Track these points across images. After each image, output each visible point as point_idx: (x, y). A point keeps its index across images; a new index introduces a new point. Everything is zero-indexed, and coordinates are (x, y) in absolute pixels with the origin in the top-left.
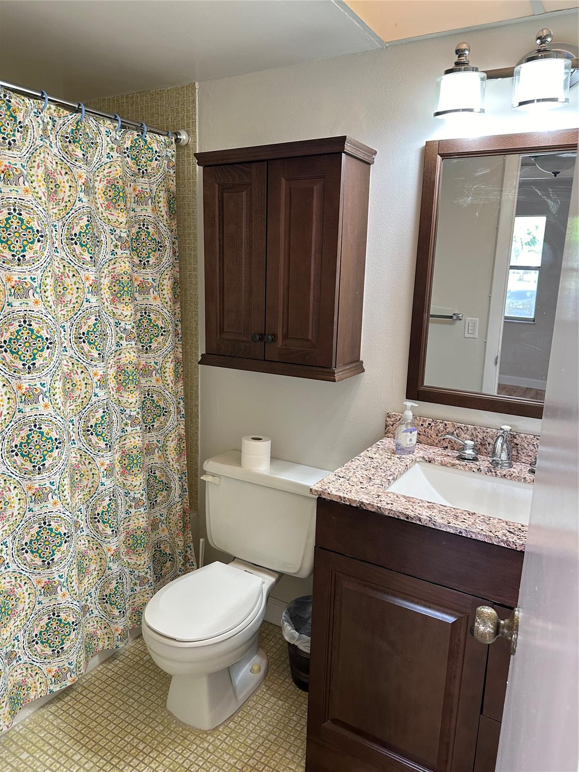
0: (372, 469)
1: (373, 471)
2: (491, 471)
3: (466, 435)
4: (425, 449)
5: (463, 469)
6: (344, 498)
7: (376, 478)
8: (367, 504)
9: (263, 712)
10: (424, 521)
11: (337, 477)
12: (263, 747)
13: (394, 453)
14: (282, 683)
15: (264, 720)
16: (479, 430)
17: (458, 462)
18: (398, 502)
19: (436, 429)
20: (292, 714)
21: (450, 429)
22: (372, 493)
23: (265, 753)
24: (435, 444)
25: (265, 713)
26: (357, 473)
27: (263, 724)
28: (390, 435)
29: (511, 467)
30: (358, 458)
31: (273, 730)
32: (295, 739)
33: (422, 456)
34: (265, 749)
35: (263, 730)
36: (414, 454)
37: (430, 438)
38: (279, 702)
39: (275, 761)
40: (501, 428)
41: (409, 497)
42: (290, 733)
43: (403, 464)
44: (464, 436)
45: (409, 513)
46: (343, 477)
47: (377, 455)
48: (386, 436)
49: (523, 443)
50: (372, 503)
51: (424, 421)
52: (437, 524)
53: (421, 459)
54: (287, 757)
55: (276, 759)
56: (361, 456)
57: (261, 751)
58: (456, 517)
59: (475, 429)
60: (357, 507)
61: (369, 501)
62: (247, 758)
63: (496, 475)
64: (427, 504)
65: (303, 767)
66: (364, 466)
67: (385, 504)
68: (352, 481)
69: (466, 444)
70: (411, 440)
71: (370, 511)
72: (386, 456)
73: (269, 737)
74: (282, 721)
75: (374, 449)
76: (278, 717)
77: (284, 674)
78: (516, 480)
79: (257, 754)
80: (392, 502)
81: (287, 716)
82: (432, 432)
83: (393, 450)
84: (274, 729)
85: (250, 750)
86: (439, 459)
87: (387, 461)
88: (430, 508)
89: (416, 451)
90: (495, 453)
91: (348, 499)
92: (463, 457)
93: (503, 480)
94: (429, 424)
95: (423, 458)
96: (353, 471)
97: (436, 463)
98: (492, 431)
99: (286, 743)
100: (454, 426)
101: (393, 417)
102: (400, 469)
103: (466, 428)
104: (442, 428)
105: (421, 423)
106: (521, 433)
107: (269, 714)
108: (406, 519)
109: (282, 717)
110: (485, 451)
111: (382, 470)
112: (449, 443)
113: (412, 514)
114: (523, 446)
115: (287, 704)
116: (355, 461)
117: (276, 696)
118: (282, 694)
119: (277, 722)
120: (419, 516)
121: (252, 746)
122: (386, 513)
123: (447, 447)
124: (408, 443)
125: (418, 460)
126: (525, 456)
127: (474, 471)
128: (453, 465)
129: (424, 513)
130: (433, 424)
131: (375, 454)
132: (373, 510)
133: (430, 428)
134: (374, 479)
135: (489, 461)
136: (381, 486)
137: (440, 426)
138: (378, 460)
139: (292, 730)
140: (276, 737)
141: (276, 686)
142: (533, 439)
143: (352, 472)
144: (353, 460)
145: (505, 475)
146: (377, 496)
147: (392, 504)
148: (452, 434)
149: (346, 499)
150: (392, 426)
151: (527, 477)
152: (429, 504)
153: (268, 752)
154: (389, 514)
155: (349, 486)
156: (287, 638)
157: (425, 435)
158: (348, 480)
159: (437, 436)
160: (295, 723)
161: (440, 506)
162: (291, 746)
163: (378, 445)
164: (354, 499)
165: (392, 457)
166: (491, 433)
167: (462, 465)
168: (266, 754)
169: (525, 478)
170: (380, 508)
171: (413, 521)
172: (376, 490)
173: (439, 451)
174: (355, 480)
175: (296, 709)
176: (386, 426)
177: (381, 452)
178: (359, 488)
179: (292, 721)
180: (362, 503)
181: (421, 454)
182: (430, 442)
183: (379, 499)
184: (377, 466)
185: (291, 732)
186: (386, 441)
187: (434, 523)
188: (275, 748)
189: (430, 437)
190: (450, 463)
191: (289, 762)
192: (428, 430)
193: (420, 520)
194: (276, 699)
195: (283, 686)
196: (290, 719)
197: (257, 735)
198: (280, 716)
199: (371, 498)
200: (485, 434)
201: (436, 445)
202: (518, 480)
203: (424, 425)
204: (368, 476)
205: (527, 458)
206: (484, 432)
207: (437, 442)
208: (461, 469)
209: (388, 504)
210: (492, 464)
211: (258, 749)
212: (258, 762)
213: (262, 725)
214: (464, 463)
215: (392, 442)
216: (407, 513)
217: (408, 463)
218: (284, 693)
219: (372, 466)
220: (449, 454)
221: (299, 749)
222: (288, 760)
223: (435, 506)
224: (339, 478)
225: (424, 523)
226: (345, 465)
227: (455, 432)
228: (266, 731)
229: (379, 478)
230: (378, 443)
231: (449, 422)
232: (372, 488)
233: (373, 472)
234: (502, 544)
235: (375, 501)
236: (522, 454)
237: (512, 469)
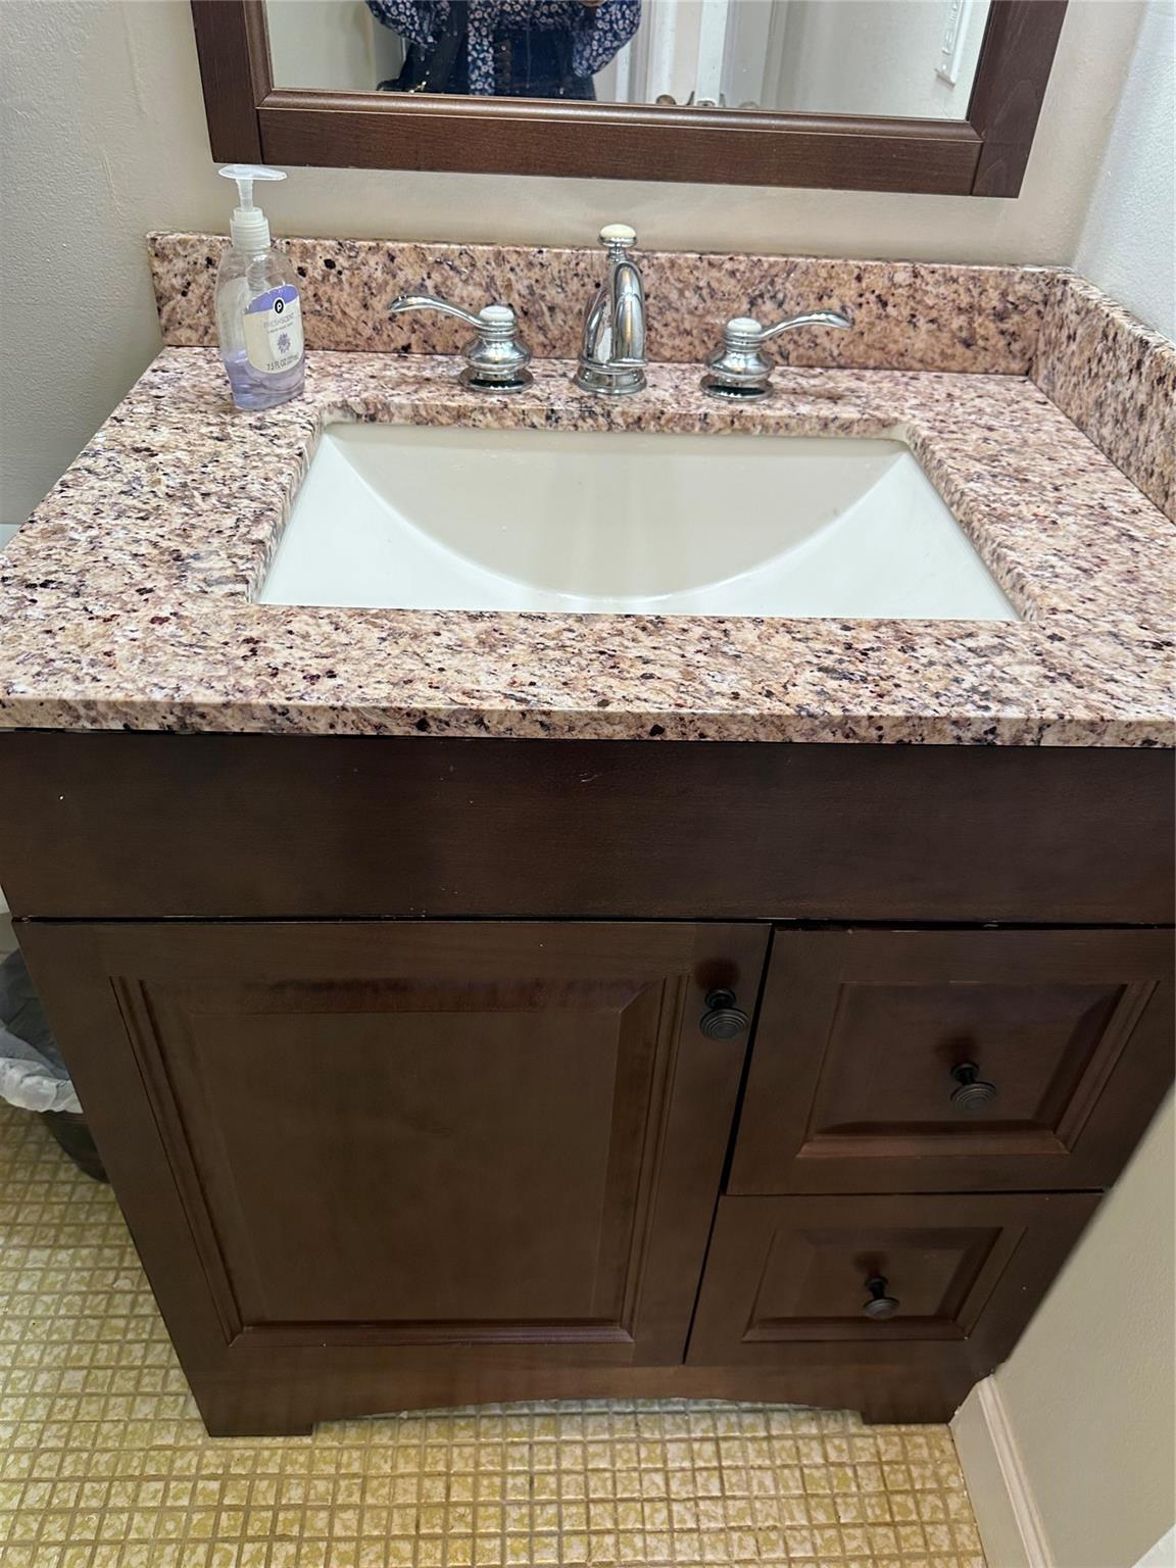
0: (165, 504)
1: (176, 514)
2: (592, 414)
3: (470, 288)
4: (336, 370)
5: (495, 425)
6: (89, 705)
7: (203, 548)
8: (215, 707)
9: (17, 1312)
10: (500, 723)
11: (13, 591)
12: (55, 1427)
13: (230, 409)
14: (48, 1193)
15: (29, 1336)
16: (513, 258)
17: (470, 400)
18: (355, 653)
19: (356, 281)
20: (111, 1275)
21: (410, 274)
22: (217, 636)
23: (66, 1444)
24: (361, 342)
25: (26, 1313)
26: (106, 542)
27: (32, 1353)
28: (183, 334)
29: (644, 385)
30: (88, 462)
31: (69, 1353)
32: (146, 1349)
33: (338, 399)
34: (65, 1430)
35: (38, 1370)
36: (307, 396)
37: (340, 324)
38: (59, 1258)
39: (106, 1450)
40: (602, 239)
41: (384, 614)
42: (125, 1336)
43: (284, 451)
44: (465, 294)
45: (423, 699)
46: (44, 585)
47: (164, 435)
48: (169, 340)
49: (665, 289)
50: (238, 698)
51: (307, 253)
52: (555, 720)
53: (338, 415)
54: (140, 1416)
55: (110, 1444)
56: (96, 454)
57: (51, 1444)
58: (612, 662)
59: (500, 258)
60: (167, 733)
61: (219, 686)
62: (15, 1493)
63: (611, 425)
64: (470, 631)
65: (196, 1420)
66: (130, 501)
67: (302, 685)
68: (99, 594)
69: (486, 322)
70: (284, 341)
71: (242, 734)
72: (204, 430)
73: (64, 1385)
74: (87, 1312)
75: (141, 409)
76: (69, 1306)
77: (45, 1162)
78: (678, 429)
79: (43, 1459)
80: (327, 663)
81: (99, 1287)
82: (345, 297)
83: (221, 397)
84: (69, 1350)
85: (17, 1461)
86: (404, 401)
87: (217, 454)
88: (492, 648)
89: (309, 384)
90: (623, 340)
91: (112, 705)
92: (481, 377)
93: (636, 439)
94: (330, 264)
95: (345, 407)
96: (83, 537)
97: (396, 420)
98: (558, 256)
99: (122, 1377)
100: (424, 260)
101: (177, 255)
102: (284, 479)
103: (465, 259)
104: (378, 274)
105: (297, 263)
106: (654, 251)
107: (39, 1311)
108: (415, 732)
109: (85, 1301)
110: (542, 338)
111: (213, 500)
112: (414, 331)
113: (438, 702)
114: (666, 298)
115: (85, 1252)
116: (77, 484)
117: (42, 1243)
118: (59, 1228)
119: (72, 1322)
120: (475, 704)
121: (19, 1442)
122: (321, 727)
123: (407, 348)
124: (278, 355)
125: (327, 418)
126: (671, 335)
127: (533, 426)
128: (460, 415)
129: (487, 684)
130: (341, 261)
131: (153, 427)
132: (252, 727)
133: (333, 279)
134: (196, 557)
135: (564, 375)
136: (240, 587)
137: (372, 263)
138: (179, 454)
139: (128, 1324)
140: (85, 1372)
141: (32, 1212)
142: (697, 268)
143: (84, 545)
144: (67, 477)
145: (640, 419)
146: (245, 650)
147: (331, 675)
148: (421, 289)
149: (102, 708)
150: (184, 294)
151: (709, 411)
152: (481, 626)
153: (76, 1433)
154: (332, 726)
155: (91, 628)
156: (16, 1102)
157: (319, 313)
158: (77, 594)
159: (365, 306)
160: (129, 1297)
161: (522, 623)
162: (140, 1375)
163: (153, 386)
164: (138, 698)
165: (230, 429)
166: (555, 264)
167: (491, 411)
168: (73, 1444)
169: (706, 415)
170: (285, 712)
171: (450, 732)
172: (227, 614)
173: (386, 367)
174: (109, 583)
175: (117, 1251)
176: (161, 298)
177: (176, 416)
178: (145, 624)
179: (118, 1298)
180: (189, 708)
181: (331, 393)
182: (342, 336)
183: (262, 661)
184: (184, 485)
185: (126, 1331)
186: (176, 361)
187: (543, 718)
188: (93, 1408)
189: (339, 316)
190: (446, 408)
191: (151, 1430)
192: (327, 288)
193: (480, 722)
194: (48, 1251)
195: (54, 1199)
196: (111, 1294)
197: (22, 1400)
198: (77, 1297)
199: (223, 671)
200: (536, 273)
201: (369, 347)
202: (683, 428)
203: (310, 272)
204: (164, 544)
205: (677, 342)
206: (531, 265)
207: (368, 332)
208: (487, 426)
209: (314, 679)
210: (581, 386)
211: (40, 1441)
212: (54, 1482)
213: (28, 1355)
214: (493, 400)
215: (201, 362)
216: (417, 705)
217: (302, 444)
218: (67, 1220)
219: (161, 490)
220: (427, 374)
221: (167, 1373)
222: (147, 1426)
223: (505, 629)
224: (27, 593)
225: (497, 730)
226: (41, 510)
227: (429, 283)
228: (49, 1369)
229: (216, 542)
230: (147, 376)
231: (401, 245)
232: (206, 607)
233: (177, 522)
234: (826, 737)
235: (250, 683)
236: (662, 330)
237: (649, 392)
